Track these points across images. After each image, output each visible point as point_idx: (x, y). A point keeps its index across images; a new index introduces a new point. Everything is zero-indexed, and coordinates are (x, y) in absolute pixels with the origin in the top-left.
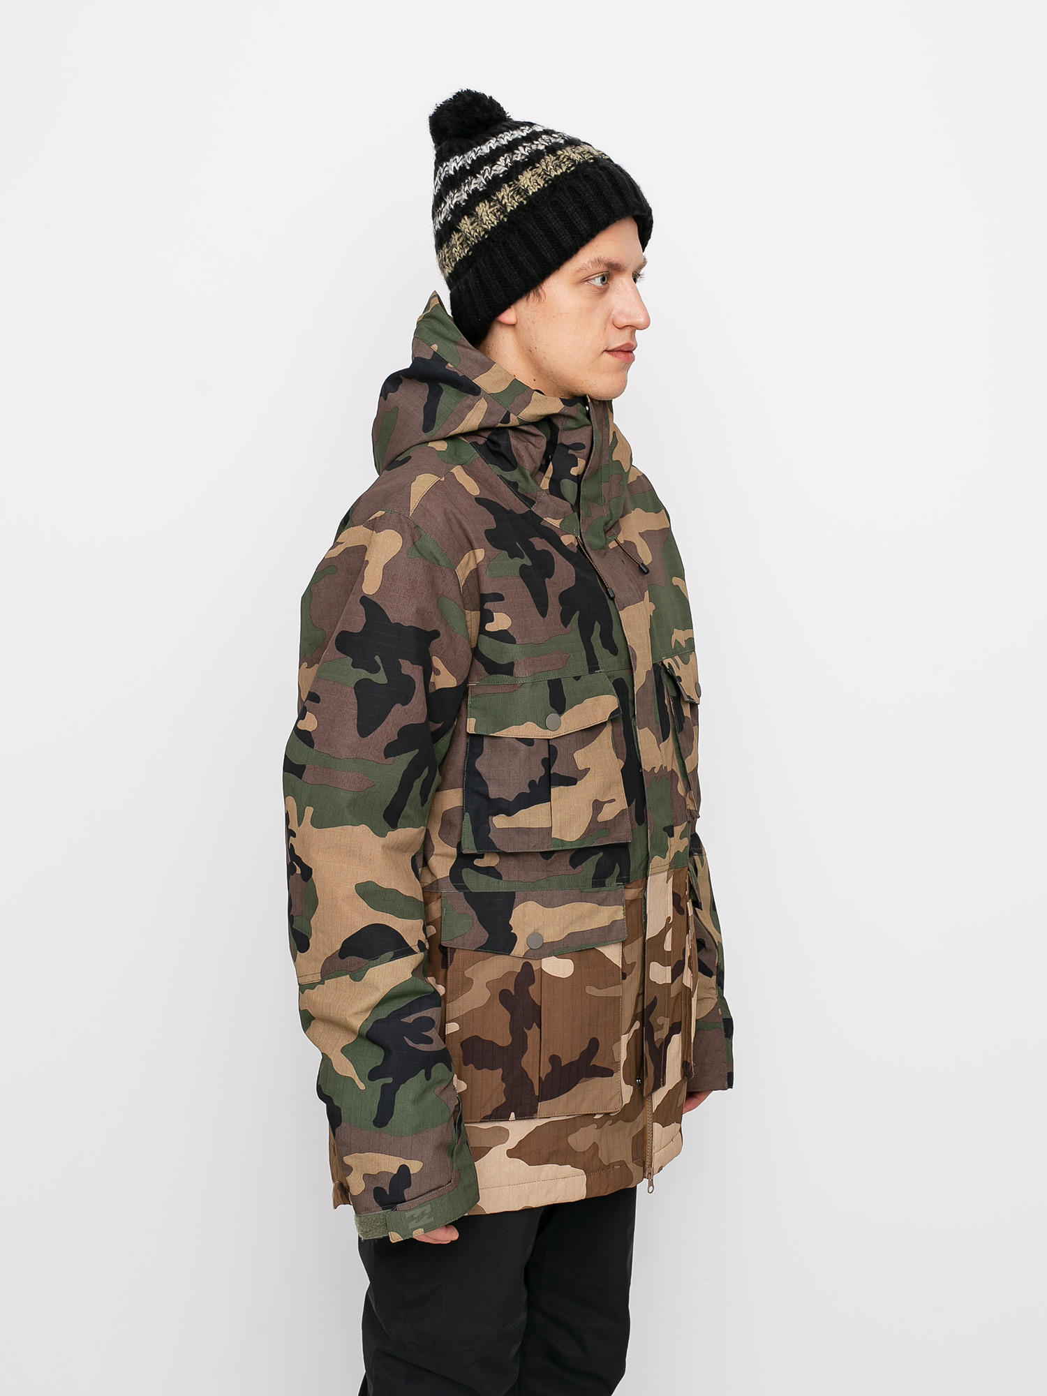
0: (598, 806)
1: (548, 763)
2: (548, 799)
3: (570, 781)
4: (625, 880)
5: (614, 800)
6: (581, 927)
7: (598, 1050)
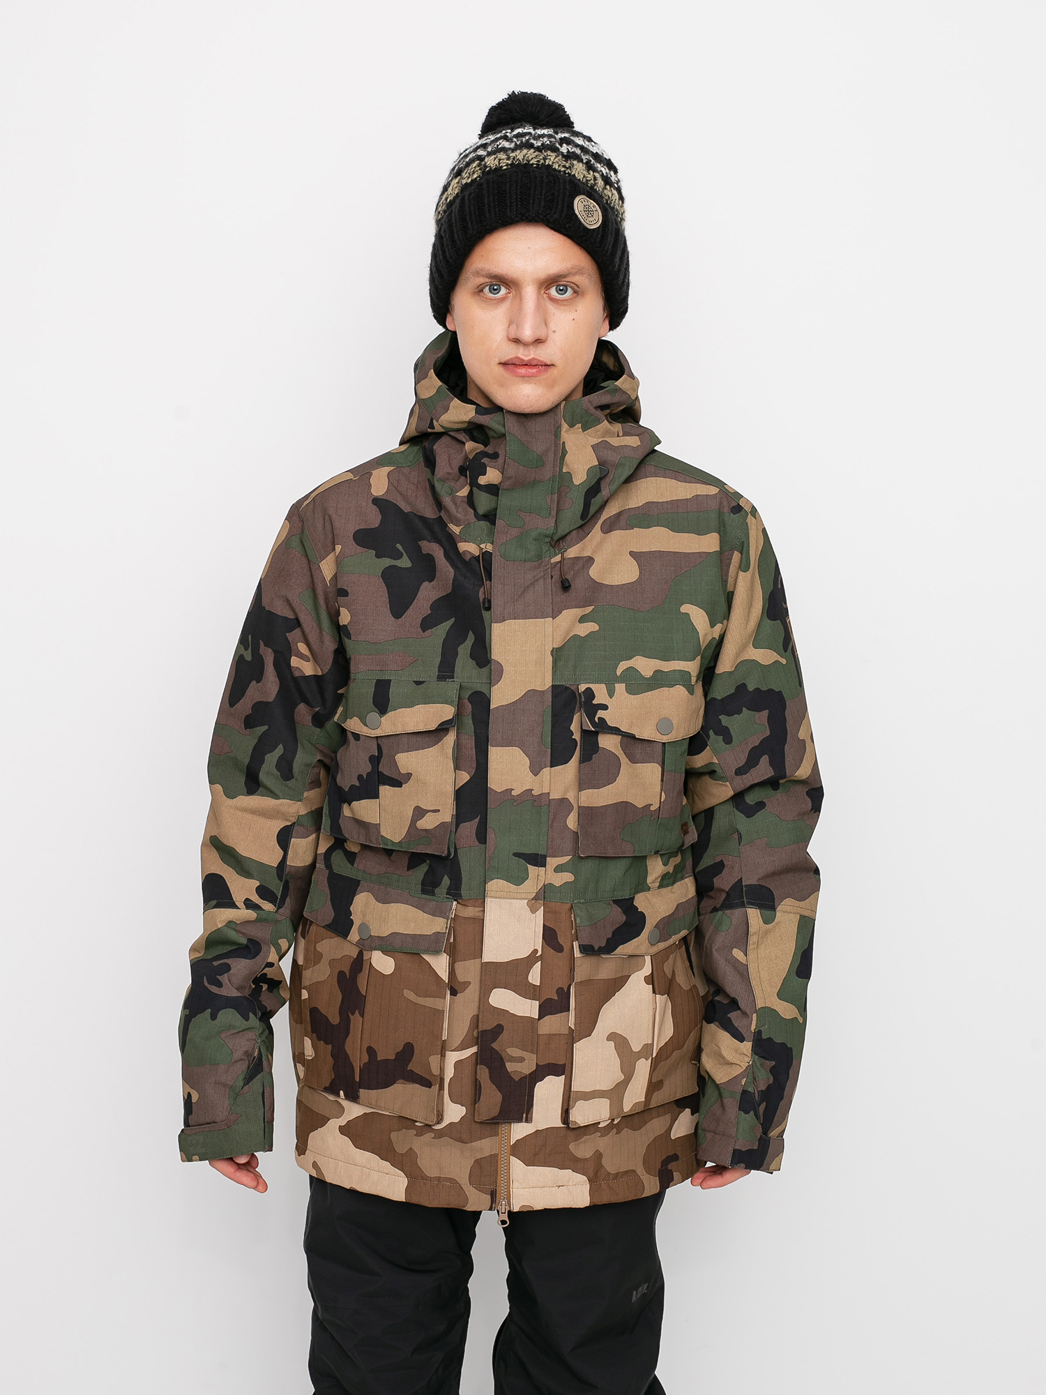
0: (419, 813)
1: (375, 760)
2: (375, 795)
3: (396, 783)
4: (455, 892)
5: (439, 811)
6: (405, 929)
7: (413, 1056)
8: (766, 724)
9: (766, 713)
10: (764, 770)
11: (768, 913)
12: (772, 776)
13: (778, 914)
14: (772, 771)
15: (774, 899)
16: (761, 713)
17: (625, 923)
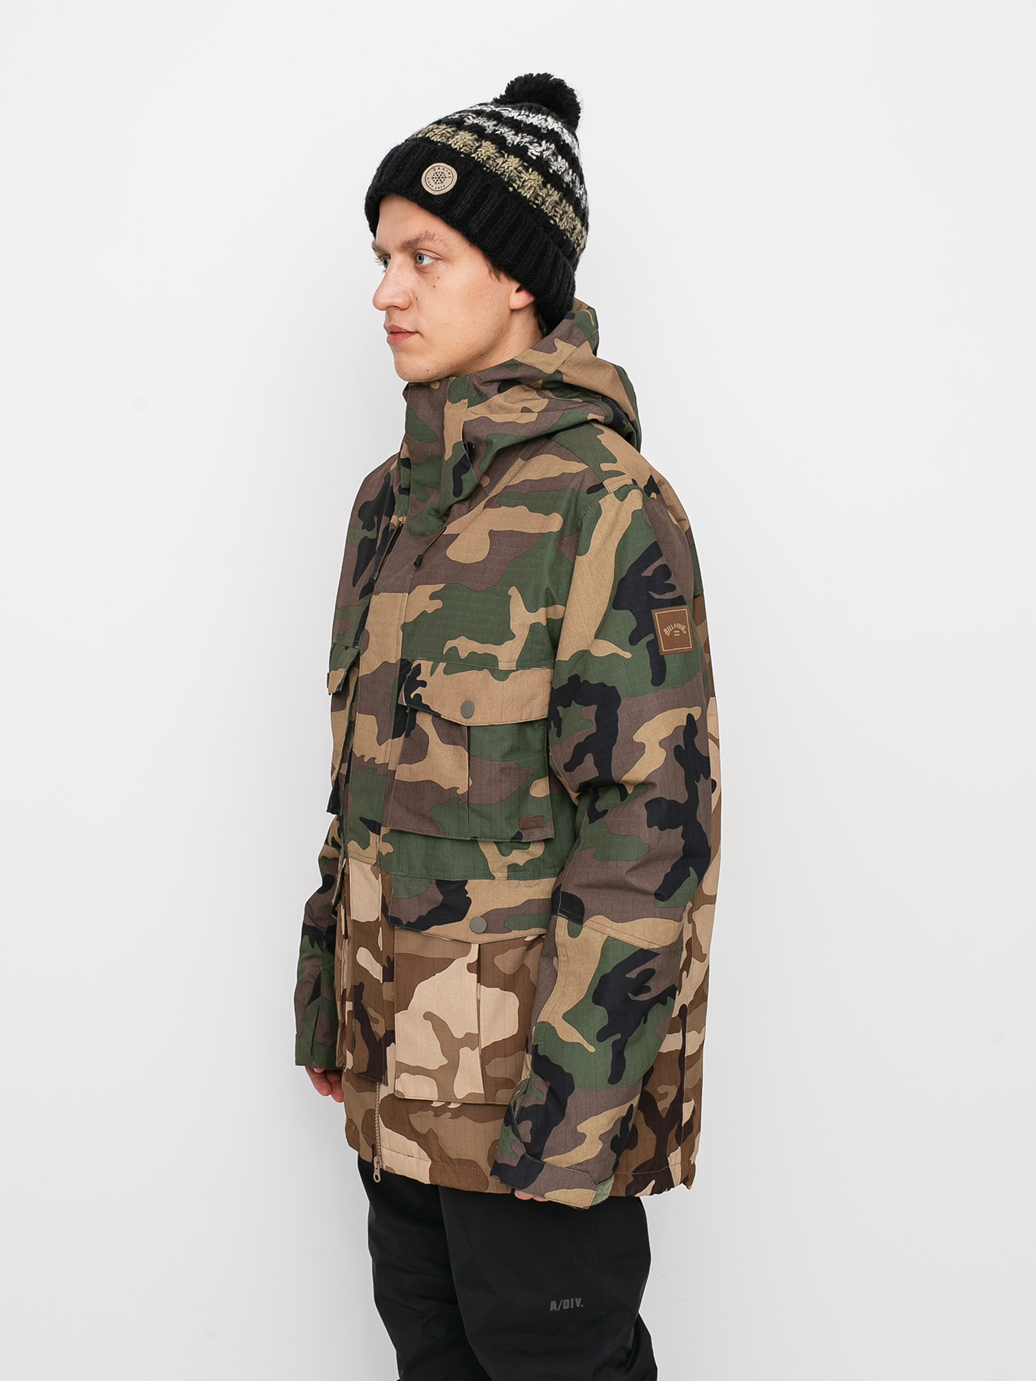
8: (594, 720)
9: (594, 708)
10: (588, 770)
11: (576, 926)
12: (597, 777)
13: (584, 930)
14: (597, 772)
15: (584, 912)
16: (588, 708)
17: (442, 904)
